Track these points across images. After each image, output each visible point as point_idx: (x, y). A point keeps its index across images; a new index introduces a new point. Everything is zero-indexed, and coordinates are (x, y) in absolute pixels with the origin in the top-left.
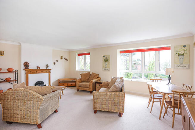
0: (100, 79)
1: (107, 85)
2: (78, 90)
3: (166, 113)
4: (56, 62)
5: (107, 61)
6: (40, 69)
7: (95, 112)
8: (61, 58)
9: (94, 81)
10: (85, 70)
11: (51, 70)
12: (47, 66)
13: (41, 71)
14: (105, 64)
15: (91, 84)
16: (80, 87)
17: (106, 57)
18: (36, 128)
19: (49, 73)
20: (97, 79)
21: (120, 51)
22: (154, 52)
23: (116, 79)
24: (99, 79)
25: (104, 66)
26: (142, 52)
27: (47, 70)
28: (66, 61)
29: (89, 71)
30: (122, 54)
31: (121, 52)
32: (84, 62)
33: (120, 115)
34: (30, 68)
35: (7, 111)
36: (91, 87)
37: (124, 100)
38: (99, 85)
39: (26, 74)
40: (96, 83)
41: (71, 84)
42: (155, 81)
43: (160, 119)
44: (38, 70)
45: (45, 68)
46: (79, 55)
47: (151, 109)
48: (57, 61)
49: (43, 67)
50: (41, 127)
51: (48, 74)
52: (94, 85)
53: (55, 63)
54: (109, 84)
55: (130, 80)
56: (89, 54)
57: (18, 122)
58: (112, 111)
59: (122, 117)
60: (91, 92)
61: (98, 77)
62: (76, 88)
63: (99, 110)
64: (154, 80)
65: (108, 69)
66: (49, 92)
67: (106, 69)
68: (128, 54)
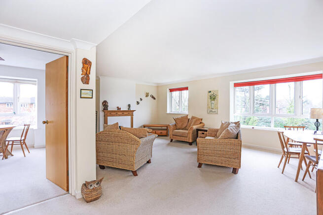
0: (204, 125)
1: (215, 133)
2: (171, 141)
3: (308, 173)
4: (139, 101)
5: (214, 99)
6: (121, 110)
7: (200, 166)
8: (147, 96)
9: (195, 127)
10: (180, 112)
11: (134, 112)
12: (129, 106)
13: (121, 113)
14: (212, 103)
15: (191, 132)
16: (175, 136)
17: (212, 93)
18: (131, 176)
19: (132, 116)
20: (199, 125)
21: (234, 84)
22: (292, 84)
23: (229, 124)
24: (201, 125)
25: (210, 106)
26: (272, 85)
27: (129, 112)
28: (153, 99)
29: (187, 113)
30: (238, 89)
31: (236, 85)
32: (179, 101)
33: (235, 171)
34: (109, 109)
35: (101, 154)
36: (190, 136)
37: (241, 151)
38: (203, 133)
39: (105, 116)
40: (198, 130)
41: (161, 133)
42: (292, 128)
43: (296, 181)
44: (118, 112)
45: (127, 109)
46: (171, 90)
47: (282, 169)
48: (141, 100)
49: (124, 108)
50: (137, 175)
51: (129, 117)
52: (196, 133)
53: (138, 103)
54: (217, 132)
55: (250, 127)
56: (186, 89)
57: (112, 166)
58: (224, 165)
59: (237, 175)
60: (191, 144)
61: (201, 123)
62: (168, 138)
63: (206, 163)
64: (290, 127)
65: (216, 110)
66: (144, 135)
67: (211, 111)
68: (247, 87)
